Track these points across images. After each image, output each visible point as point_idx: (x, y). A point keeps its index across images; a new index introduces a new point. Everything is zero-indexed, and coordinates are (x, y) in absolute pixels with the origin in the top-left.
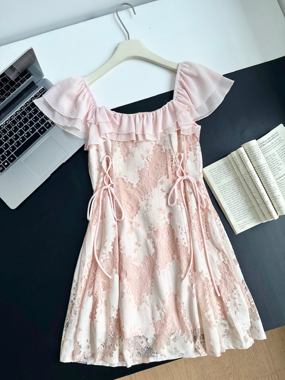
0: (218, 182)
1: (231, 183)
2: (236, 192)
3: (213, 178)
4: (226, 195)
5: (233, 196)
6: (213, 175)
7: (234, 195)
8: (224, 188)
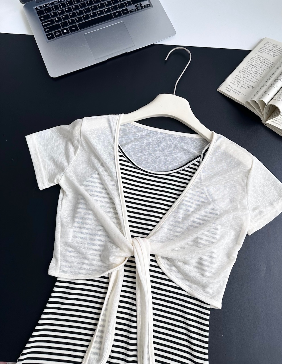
0: (262, 52)
1: (268, 61)
2: (261, 68)
3: (262, 47)
4: (253, 62)
5: (255, 68)
6: (265, 46)
7: (257, 69)
8: (258, 58)
